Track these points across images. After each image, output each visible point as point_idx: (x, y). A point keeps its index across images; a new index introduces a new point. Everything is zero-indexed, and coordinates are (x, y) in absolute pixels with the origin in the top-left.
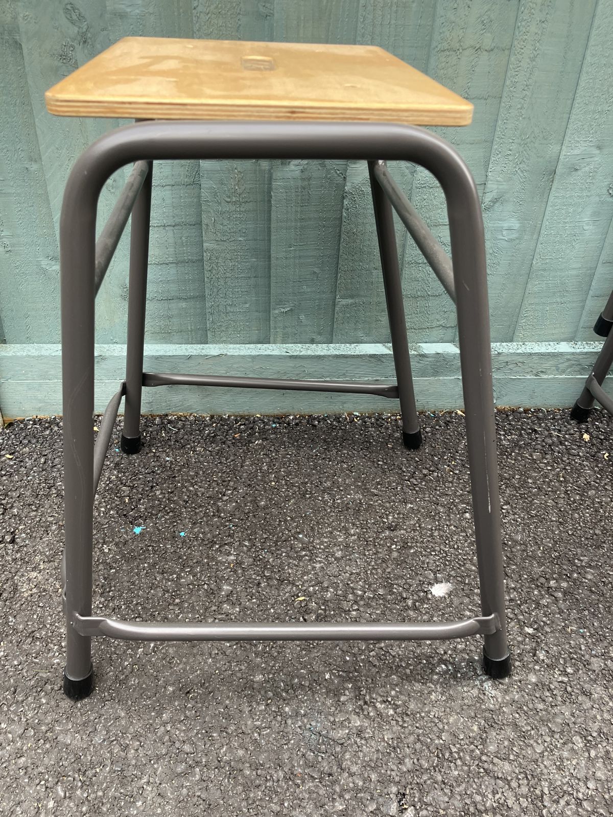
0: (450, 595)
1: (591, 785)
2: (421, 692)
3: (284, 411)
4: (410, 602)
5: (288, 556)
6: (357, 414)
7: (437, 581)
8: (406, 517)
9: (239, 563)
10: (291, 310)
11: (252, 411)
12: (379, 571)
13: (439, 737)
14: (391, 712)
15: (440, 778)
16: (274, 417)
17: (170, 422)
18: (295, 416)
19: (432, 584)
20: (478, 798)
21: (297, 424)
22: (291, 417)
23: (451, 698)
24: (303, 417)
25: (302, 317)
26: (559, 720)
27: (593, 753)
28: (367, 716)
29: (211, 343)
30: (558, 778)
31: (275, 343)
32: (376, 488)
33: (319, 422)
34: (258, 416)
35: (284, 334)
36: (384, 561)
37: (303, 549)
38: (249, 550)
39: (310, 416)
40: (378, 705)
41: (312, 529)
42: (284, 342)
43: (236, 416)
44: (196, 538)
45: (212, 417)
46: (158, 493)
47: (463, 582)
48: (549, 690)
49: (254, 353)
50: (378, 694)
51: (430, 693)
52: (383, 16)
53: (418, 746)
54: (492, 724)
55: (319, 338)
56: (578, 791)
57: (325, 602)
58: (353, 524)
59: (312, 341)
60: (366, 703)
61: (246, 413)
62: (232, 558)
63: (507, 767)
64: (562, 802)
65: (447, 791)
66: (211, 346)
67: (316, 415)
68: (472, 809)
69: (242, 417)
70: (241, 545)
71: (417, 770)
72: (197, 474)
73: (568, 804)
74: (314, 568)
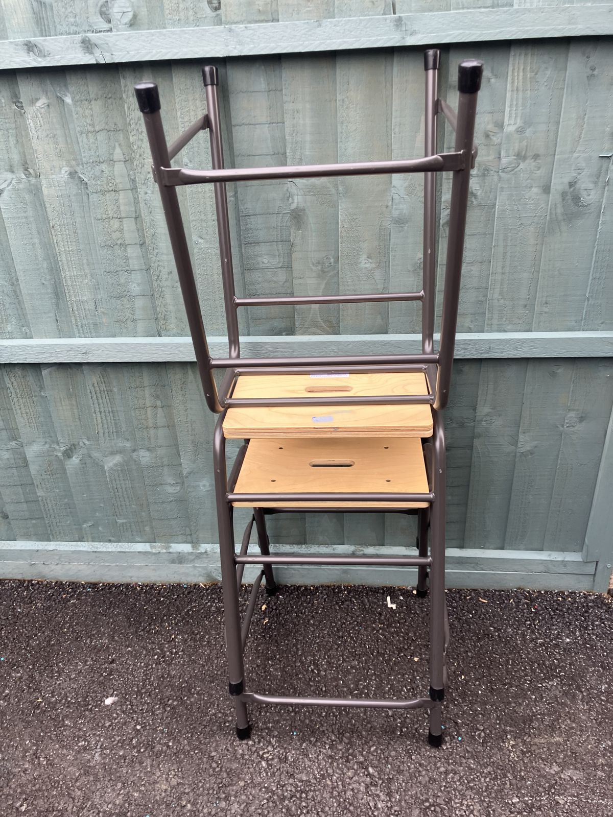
0: (112, 704)
1: (110, 806)
2: (64, 754)
3: (97, 580)
4: (90, 706)
5: (47, 676)
6: (140, 584)
7: (112, 696)
8: (123, 656)
9: (21, 678)
10: (93, 525)
11: (79, 580)
12: (87, 687)
13: (58, 777)
14: (45, 763)
15: (46, 794)
16: (91, 584)
17: (33, 585)
18: (104, 583)
19: (107, 697)
20: (57, 805)
21: (102, 589)
22: (101, 585)
23: (76, 759)
24: (109, 584)
25: (100, 528)
26: (118, 775)
27: (122, 792)
28: (33, 764)
29: (53, 541)
30: (97, 801)
31: (88, 542)
32: (119, 637)
33: (116, 588)
34: (83, 582)
35: (92, 537)
36: (93, 682)
37: (56, 672)
38: (29, 671)
39: (113, 584)
40: (41, 759)
41: (69, 659)
42: (93, 541)
43: (70, 583)
44: (7, 662)
45: (56, 583)
46: (3, 632)
47: (125, 697)
48: (125, 760)
49: (73, 549)
50: (44, 754)
51: (68, 755)
52: (101, 396)
53: (47, 779)
54: (87, 773)
55: (113, 539)
56: (102, 808)
57: (50, 703)
58: (92, 659)
59: (110, 541)
60: (36, 757)
61: (76, 581)
62: (19, 675)
63: (79, 793)
64: (92, 812)
65: (46, 800)
66: (52, 543)
67: (116, 583)
68: (51, 809)
69: (73, 583)
70: (28, 667)
71: (40, 790)
72: (29, 621)
73: (93, 813)
74: (56, 683)
